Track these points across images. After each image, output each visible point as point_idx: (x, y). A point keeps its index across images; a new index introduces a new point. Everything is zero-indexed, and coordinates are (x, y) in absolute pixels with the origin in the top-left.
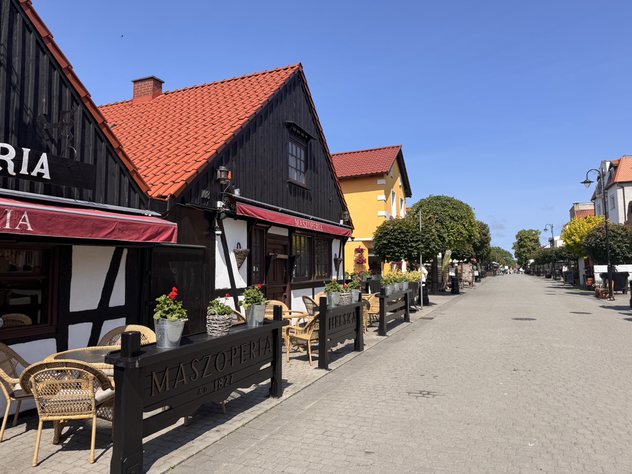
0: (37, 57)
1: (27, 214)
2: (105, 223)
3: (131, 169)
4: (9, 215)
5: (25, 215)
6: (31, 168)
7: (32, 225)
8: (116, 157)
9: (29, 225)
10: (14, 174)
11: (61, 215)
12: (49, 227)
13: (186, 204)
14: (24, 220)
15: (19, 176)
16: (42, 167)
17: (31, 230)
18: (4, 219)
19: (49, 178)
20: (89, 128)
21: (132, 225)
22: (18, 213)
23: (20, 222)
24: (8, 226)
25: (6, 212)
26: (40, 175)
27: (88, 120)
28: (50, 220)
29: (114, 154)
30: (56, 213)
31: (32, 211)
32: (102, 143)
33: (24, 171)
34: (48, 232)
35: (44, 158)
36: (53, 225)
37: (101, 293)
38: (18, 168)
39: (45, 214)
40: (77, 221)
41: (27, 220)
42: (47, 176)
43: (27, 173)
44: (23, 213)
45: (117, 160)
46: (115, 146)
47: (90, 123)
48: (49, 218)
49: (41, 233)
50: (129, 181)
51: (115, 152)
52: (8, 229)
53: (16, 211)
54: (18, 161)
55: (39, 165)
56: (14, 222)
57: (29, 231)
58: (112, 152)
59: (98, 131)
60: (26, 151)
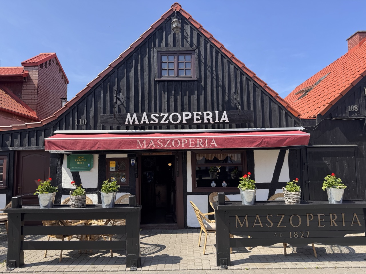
0: (229, 68)
1: (214, 139)
2: (255, 139)
3: (285, 105)
4: (207, 141)
5: (214, 140)
6: (220, 119)
7: (217, 144)
8: (275, 101)
9: (215, 144)
10: (213, 123)
11: (230, 138)
12: (225, 144)
13: (333, 118)
14: (213, 142)
15: (215, 123)
16: (224, 117)
17: (217, 146)
18: (205, 143)
19: (228, 122)
20: (258, 90)
21: (273, 139)
22: (210, 140)
23: (212, 143)
24: (207, 146)
25: (206, 140)
26: (224, 121)
27: (257, 87)
28: (225, 141)
29: (274, 100)
30: (227, 138)
31: (216, 138)
32: (266, 96)
33: (217, 121)
34: (225, 146)
35: (225, 113)
36: (226, 143)
37: (273, 175)
38: (214, 119)
39: (222, 139)
40: (238, 140)
41: (215, 142)
42: (227, 121)
43: (218, 122)
44: (212, 140)
45: (277, 103)
46: (274, 95)
47: (258, 88)
48: (224, 140)
49: (221, 147)
50: (286, 112)
51: (275, 99)
52: (207, 147)
53: (209, 139)
54: (214, 118)
55: (223, 117)
56: (209, 143)
57: (216, 147)
58: (273, 99)
59: (263, 91)
60: (217, 112)
